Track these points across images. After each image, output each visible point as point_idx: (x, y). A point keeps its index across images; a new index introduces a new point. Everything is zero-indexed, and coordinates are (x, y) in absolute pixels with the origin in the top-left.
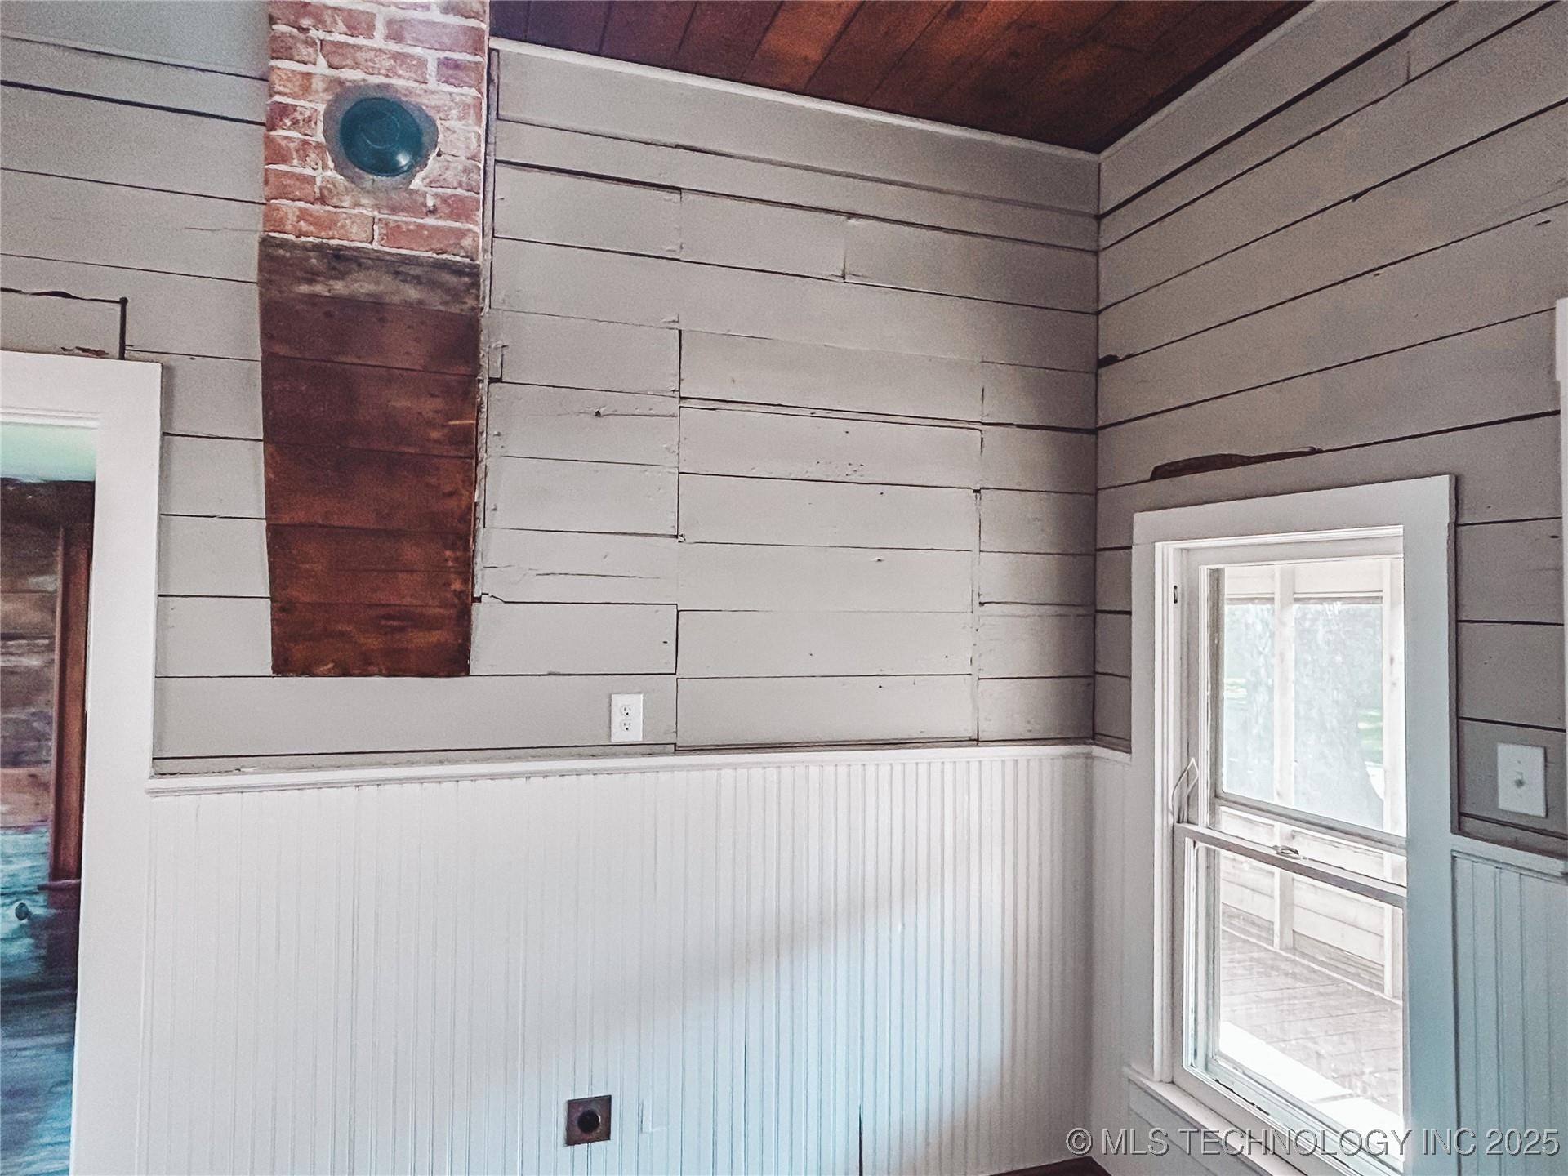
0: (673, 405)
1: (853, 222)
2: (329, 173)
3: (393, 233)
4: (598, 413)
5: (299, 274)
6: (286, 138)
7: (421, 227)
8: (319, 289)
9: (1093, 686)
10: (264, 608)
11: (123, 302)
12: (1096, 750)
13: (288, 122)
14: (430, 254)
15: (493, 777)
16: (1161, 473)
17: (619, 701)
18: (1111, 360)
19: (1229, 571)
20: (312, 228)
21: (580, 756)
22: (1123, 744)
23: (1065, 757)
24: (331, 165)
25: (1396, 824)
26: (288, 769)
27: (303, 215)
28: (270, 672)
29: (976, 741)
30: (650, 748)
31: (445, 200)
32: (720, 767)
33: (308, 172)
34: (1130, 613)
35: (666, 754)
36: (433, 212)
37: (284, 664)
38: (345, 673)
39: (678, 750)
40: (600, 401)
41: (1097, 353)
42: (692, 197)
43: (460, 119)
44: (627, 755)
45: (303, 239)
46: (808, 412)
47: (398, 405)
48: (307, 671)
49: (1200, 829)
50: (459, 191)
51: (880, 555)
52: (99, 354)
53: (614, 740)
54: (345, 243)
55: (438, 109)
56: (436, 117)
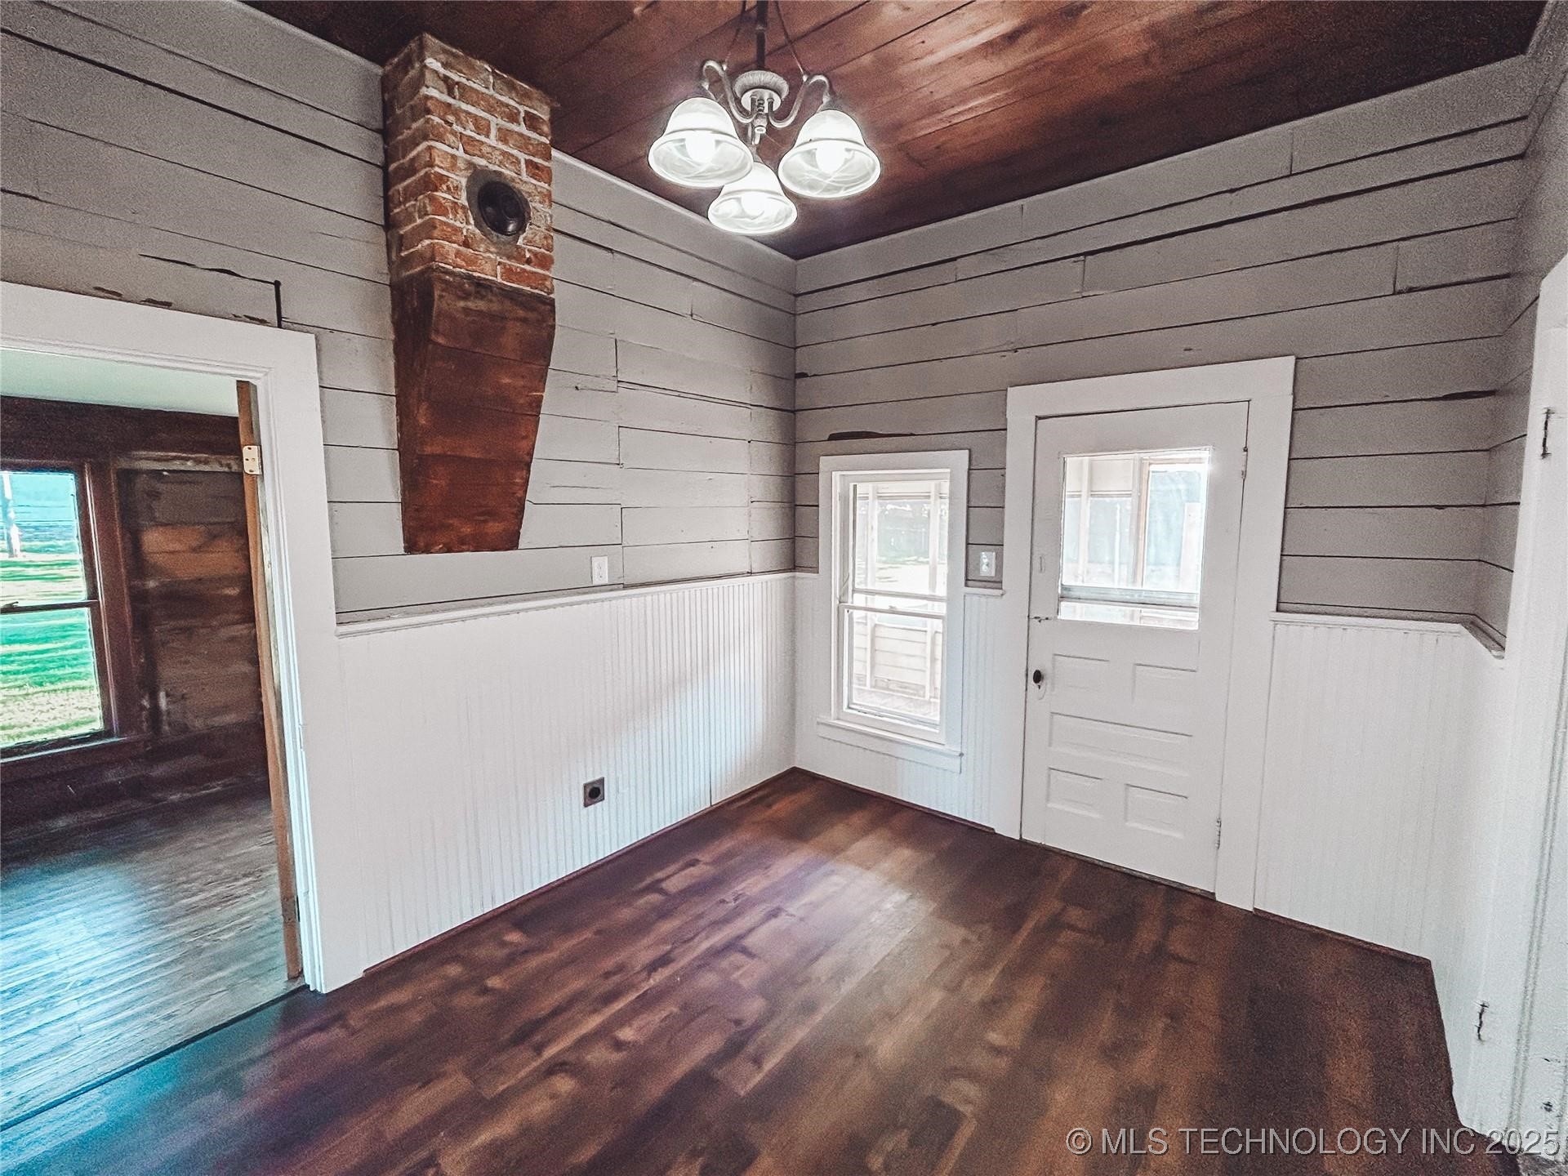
0: (613, 385)
1: (695, 283)
2: (470, 227)
3: (509, 273)
4: (577, 388)
5: (460, 293)
6: (444, 198)
7: (524, 271)
8: (470, 304)
9: (794, 542)
10: (397, 510)
11: (277, 284)
12: (797, 574)
13: (444, 187)
14: (528, 289)
15: (537, 609)
16: (833, 437)
17: (596, 562)
18: (804, 375)
19: (859, 486)
20: (464, 263)
21: (579, 594)
22: (815, 570)
23: (785, 579)
24: (472, 222)
25: (942, 590)
26: (420, 614)
27: (458, 254)
28: (402, 551)
29: (750, 573)
30: (611, 587)
31: (535, 254)
32: (645, 595)
33: (458, 224)
34: (818, 506)
35: (618, 589)
36: (528, 262)
37: (412, 546)
38: (449, 551)
39: (626, 587)
40: (580, 381)
41: (795, 370)
42: (619, 256)
43: (540, 202)
44: (601, 591)
45: (458, 269)
46: (677, 394)
47: (504, 381)
48: (427, 550)
49: (849, 604)
50: (543, 250)
51: (712, 476)
52: (262, 322)
53: (595, 583)
54: (483, 276)
55: (530, 194)
56: (529, 199)
